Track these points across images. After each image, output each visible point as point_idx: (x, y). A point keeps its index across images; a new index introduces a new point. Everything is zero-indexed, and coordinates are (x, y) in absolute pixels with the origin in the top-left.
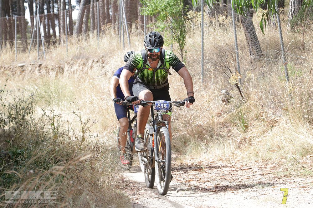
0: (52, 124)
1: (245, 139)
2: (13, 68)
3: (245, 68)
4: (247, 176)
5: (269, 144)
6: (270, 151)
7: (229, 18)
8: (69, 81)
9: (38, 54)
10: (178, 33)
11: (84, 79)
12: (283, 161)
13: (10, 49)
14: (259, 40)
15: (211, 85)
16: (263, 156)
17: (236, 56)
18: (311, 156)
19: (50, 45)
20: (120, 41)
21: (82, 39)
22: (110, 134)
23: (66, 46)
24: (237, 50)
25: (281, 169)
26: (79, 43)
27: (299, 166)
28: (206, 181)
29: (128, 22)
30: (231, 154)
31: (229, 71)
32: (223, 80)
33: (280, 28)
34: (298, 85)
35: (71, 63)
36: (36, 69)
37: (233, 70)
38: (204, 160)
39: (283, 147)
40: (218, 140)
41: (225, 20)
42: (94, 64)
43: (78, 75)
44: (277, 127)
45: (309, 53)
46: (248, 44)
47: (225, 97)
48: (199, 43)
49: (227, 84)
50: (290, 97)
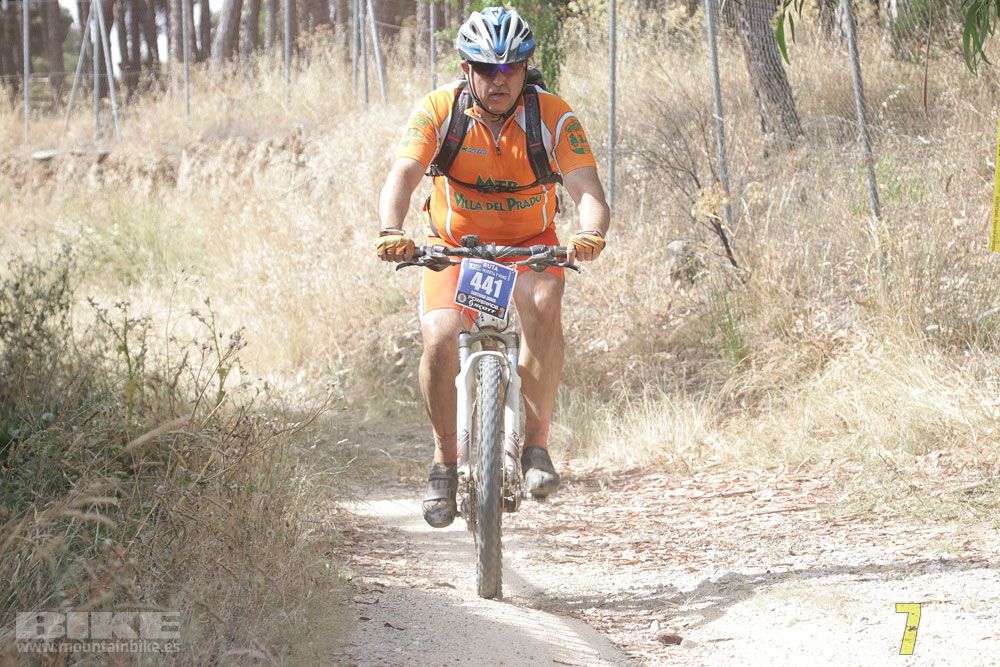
2: (18, 165)
3: (743, 173)
4: (738, 514)
5: (812, 414)
6: (814, 437)
7: (699, 12)
8: (192, 207)
9: (95, 120)
11: (239, 203)
12: (853, 468)
13: (9, 105)
14: (791, 83)
15: (638, 225)
16: (793, 453)
17: (718, 136)
18: (943, 452)
19: (136, 92)
20: (357, 83)
21: (234, 74)
22: (318, 379)
23: (186, 96)
24: (721, 115)
25: (844, 497)
26: (227, 86)
28: (609, 532)
29: (381, 24)
30: (693, 447)
31: (694, 181)
32: (675, 209)
35: (200, 151)
36: (89, 166)
37: (705, 176)
38: (608, 464)
39: (856, 425)
40: (656, 400)
41: (685, 20)
42: (271, 155)
43: (222, 189)
44: (841, 361)
45: (944, 127)
46: (758, 95)
47: (680, 263)
48: (602, 91)
49: (685, 221)
50: (882, 266)
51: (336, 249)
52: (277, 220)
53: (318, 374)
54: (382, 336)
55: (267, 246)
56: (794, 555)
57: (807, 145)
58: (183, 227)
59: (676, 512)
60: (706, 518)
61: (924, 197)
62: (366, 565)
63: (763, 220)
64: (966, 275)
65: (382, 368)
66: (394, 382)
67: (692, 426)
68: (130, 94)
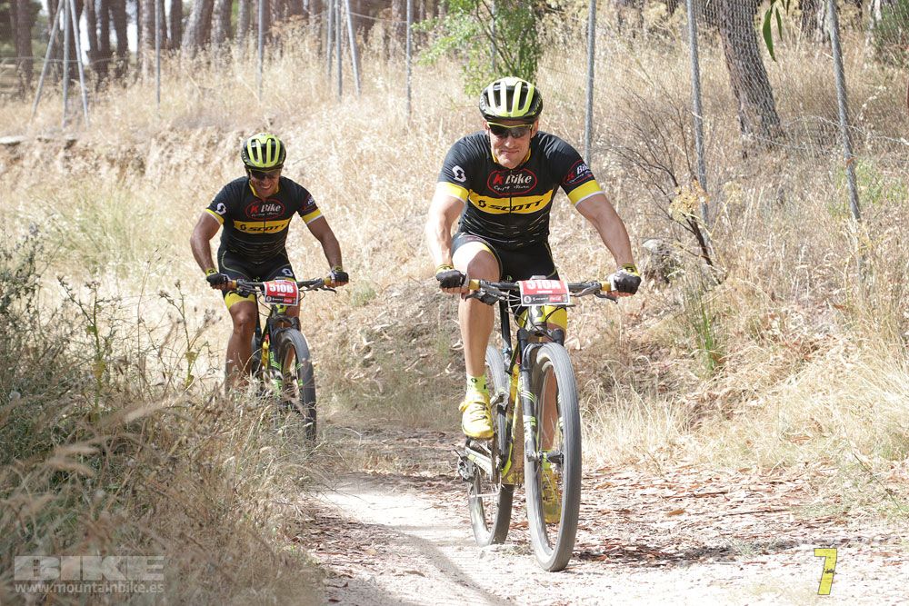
1: (713, 398)
3: (720, 173)
4: (710, 515)
5: (787, 417)
6: (788, 440)
7: (679, 10)
8: (161, 196)
9: (64, 107)
10: (514, 55)
12: (827, 472)
14: (772, 83)
16: (767, 455)
17: (696, 133)
19: (106, 79)
20: (330, 75)
23: (156, 84)
24: (700, 113)
25: (819, 499)
26: (198, 75)
29: (354, 14)
30: (665, 448)
31: (671, 180)
32: (651, 208)
35: (169, 140)
36: (57, 154)
37: (683, 175)
39: (831, 430)
40: (628, 399)
41: (664, 19)
43: (191, 178)
44: (817, 365)
46: (737, 95)
47: (655, 262)
48: (580, 88)
49: (662, 220)
50: (860, 269)
54: (351, 329)
56: (767, 554)
57: (787, 146)
58: (151, 215)
60: (677, 517)
61: (905, 201)
62: (334, 554)
63: (740, 221)
65: (350, 360)
66: (362, 375)
67: (664, 426)
68: (100, 81)
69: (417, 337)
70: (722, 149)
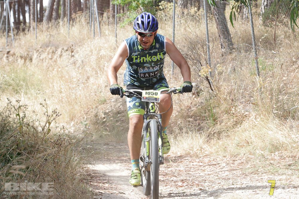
0: (17, 114)
3: (215, 61)
4: (214, 171)
5: (238, 139)
6: (238, 146)
7: (201, 10)
8: (37, 69)
9: (6, 40)
11: (53, 68)
12: (251, 157)
14: (230, 33)
16: (232, 151)
17: (207, 49)
18: (280, 152)
19: (19, 32)
20: (91, 30)
21: (52, 26)
22: (78, 125)
23: (36, 33)
24: (209, 43)
25: (248, 166)
26: (49, 30)
27: (267, 163)
28: (173, 176)
29: (99, 11)
30: (199, 149)
31: (200, 64)
33: (252, 22)
34: (269, 80)
35: (40, 51)
36: (4, 55)
37: (203, 62)
39: (251, 143)
40: (187, 134)
41: (196, 12)
42: (63, 52)
43: (47, 63)
44: (247, 122)
45: (280, 48)
46: (220, 36)
47: (195, 90)
48: (170, 34)
49: (197, 76)
50: (260, 92)
51: (84, 83)
52: (65, 73)
53: (78, 123)
54: (99, 111)
55: (61, 82)
56: (234, 185)
57: (236, 53)
58: (34, 75)
59: (194, 170)
60: (204, 172)
61: (273, 70)
62: (96, 186)
63: (221, 76)
64: (287, 95)
65: (99, 121)
66: (103, 126)
67: (199, 142)
68: (18, 32)
69: (120, 114)
70: (215, 54)
